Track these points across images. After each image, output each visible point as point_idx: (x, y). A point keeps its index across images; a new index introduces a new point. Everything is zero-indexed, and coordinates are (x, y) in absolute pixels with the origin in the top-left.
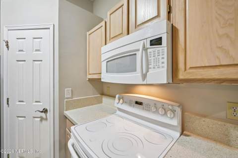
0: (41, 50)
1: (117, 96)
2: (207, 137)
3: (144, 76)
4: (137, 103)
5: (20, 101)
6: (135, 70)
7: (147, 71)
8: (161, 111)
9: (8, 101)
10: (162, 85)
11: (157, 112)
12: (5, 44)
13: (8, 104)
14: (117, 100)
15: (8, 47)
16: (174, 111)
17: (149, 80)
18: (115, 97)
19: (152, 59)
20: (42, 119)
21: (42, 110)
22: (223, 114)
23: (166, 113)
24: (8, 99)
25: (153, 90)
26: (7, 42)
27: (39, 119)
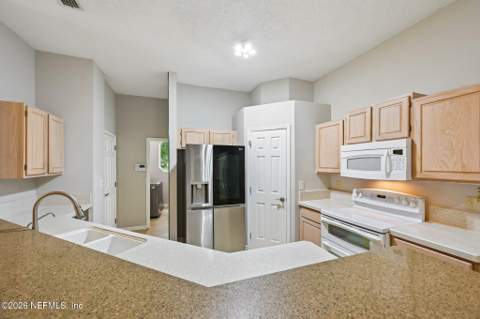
1: (355, 190)
2: (449, 223)
3: (388, 175)
4: (379, 196)
6: (379, 169)
7: (391, 170)
8: (404, 202)
9: (251, 190)
10: (403, 182)
11: (400, 203)
13: (251, 192)
14: (354, 194)
15: (250, 146)
16: (416, 203)
17: (392, 178)
18: (351, 192)
19: (394, 163)
20: (279, 207)
22: (463, 206)
23: (409, 204)
24: (251, 188)
25: (396, 185)
26: (251, 142)
27: (276, 207)
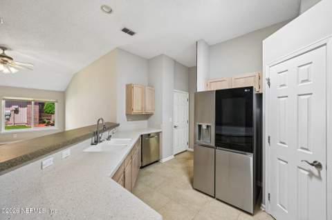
0: (310, 79)
5: (281, 143)
9: (269, 139)
12: (267, 82)
13: (269, 142)
15: (269, 85)
21: (312, 162)
24: (269, 137)
26: (269, 80)
27: (307, 173)
